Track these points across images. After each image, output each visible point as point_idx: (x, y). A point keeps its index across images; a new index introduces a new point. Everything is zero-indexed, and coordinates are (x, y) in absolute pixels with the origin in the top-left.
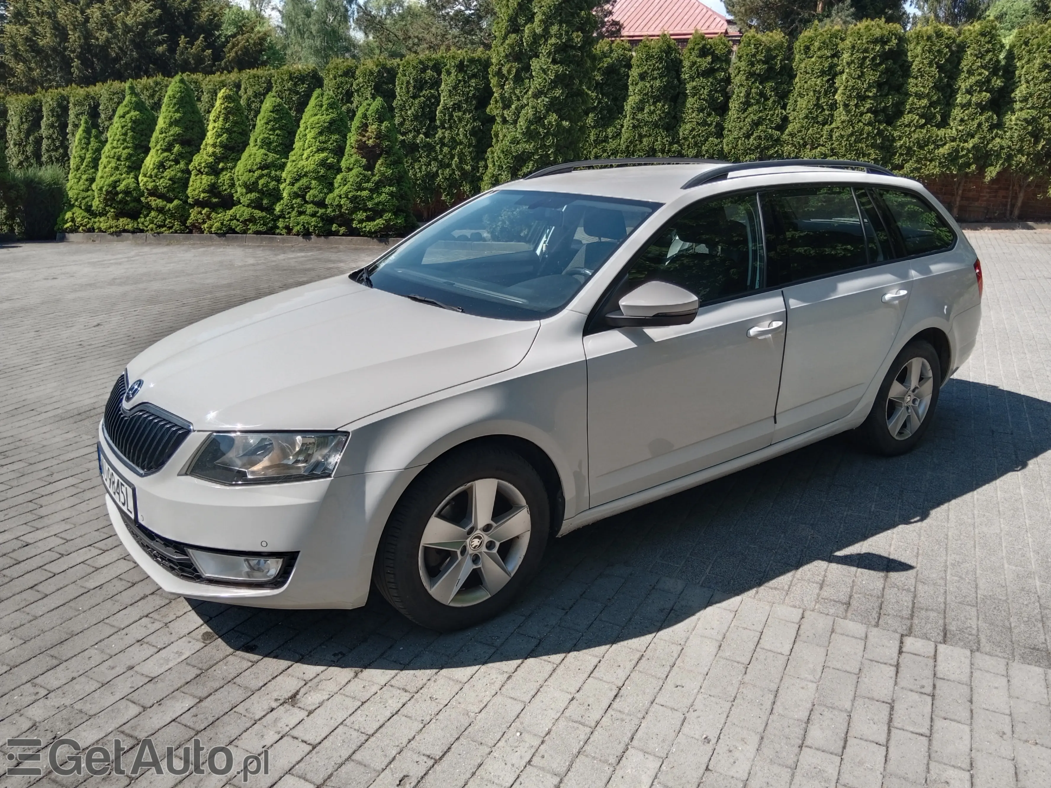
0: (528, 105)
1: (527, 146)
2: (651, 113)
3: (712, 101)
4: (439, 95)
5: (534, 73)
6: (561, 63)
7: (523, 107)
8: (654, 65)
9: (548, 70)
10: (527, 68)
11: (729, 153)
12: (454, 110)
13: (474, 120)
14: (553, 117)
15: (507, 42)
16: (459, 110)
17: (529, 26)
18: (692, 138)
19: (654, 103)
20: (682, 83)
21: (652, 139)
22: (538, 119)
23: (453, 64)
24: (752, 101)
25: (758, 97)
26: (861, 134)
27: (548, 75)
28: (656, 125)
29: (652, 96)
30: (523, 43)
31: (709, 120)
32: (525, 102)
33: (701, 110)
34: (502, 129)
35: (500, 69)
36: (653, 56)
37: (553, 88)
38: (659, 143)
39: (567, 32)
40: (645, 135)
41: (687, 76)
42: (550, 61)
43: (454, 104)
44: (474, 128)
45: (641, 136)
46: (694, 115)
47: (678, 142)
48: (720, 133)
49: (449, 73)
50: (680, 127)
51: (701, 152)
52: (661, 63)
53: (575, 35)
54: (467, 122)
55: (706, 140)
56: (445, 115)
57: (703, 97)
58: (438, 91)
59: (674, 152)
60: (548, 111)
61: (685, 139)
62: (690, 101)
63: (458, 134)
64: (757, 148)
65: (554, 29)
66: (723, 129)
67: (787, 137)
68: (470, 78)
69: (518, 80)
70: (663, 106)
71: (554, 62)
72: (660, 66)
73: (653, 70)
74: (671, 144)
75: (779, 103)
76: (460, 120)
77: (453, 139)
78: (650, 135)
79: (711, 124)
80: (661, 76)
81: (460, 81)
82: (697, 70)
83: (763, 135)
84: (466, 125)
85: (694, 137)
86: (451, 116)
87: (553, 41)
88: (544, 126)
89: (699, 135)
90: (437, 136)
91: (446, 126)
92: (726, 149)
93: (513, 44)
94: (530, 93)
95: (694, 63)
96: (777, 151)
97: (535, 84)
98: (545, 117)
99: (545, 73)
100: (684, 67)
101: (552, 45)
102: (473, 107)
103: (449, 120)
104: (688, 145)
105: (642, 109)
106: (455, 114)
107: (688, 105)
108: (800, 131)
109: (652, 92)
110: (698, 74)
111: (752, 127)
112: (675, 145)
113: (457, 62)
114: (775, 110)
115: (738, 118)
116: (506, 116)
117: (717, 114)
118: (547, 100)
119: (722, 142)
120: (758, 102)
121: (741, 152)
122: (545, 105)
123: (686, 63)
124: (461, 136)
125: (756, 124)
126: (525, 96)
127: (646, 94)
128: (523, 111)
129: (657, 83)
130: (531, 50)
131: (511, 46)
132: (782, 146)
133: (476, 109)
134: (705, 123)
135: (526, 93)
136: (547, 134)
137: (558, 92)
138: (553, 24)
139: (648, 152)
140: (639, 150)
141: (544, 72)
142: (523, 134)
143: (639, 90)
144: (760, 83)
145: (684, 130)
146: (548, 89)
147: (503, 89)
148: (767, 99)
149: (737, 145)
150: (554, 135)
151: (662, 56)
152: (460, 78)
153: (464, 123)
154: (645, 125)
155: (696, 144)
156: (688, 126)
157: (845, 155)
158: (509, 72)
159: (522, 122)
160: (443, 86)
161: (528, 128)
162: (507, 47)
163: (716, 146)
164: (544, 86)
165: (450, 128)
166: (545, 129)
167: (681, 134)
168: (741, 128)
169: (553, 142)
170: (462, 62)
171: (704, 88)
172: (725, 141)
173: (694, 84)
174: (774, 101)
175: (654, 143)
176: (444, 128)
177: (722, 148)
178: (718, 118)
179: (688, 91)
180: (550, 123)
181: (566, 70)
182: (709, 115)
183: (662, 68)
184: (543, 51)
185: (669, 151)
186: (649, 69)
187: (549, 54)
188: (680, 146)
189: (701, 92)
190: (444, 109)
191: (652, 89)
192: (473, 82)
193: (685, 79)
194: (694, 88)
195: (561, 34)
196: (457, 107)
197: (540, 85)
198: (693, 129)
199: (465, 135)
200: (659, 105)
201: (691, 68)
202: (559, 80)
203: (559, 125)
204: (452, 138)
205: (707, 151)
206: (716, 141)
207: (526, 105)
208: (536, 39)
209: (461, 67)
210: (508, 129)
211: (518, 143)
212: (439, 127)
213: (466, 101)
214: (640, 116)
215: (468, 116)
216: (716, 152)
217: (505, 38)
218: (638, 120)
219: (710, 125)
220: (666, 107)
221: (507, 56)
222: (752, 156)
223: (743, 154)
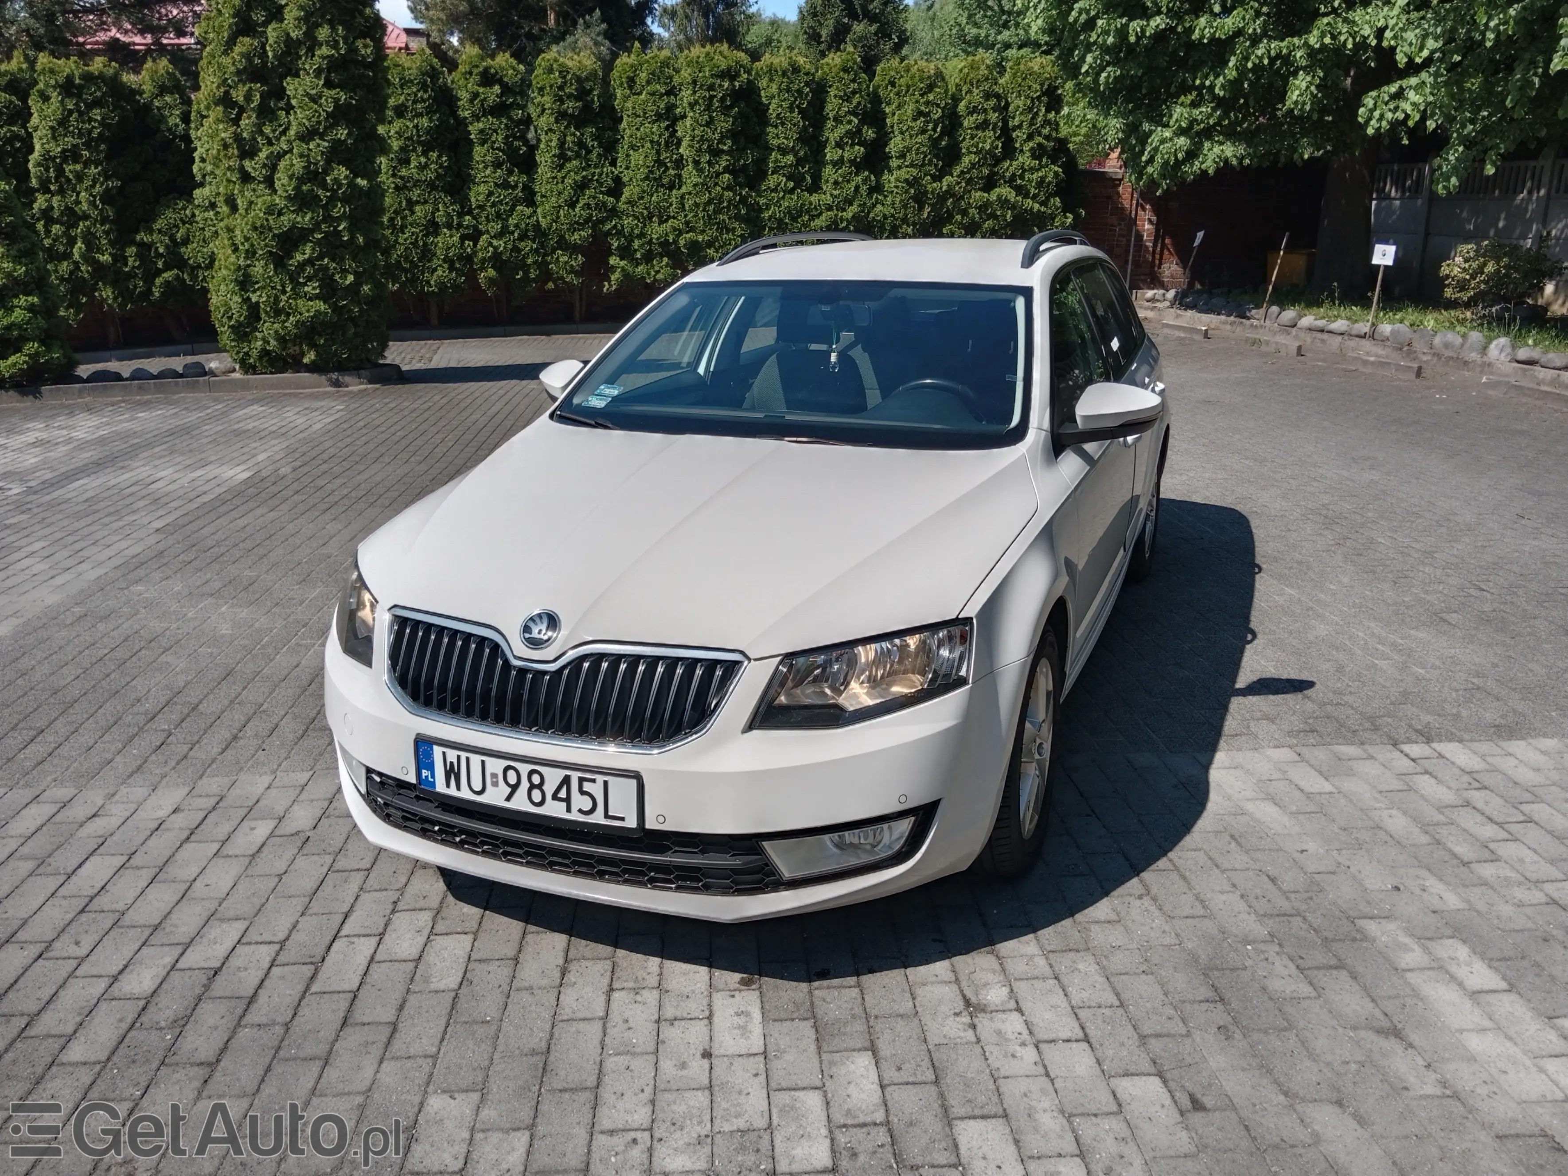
0: (291, 151)
1: (299, 219)
2: (422, 168)
3: (511, 152)
4: (30, 136)
5: (294, 102)
6: (342, 86)
7: (280, 156)
8: (416, 95)
9: (321, 97)
10: (280, 93)
11: (550, 229)
12: (65, 160)
13: (107, 178)
14: (342, 172)
15: (237, 49)
16: (76, 162)
17: (274, 25)
18: (492, 207)
19: (425, 153)
20: (462, 124)
21: (429, 207)
22: (313, 175)
23: (53, 82)
24: (570, 153)
25: (576, 148)
26: (721, 202)
27: (320, 106)
28: (432, 186)
29: (420, 143)
30: (265, 52)
31: (512, 179)
32: (285, 147)
33: (497, 165)
34: (241, 192)
35: (227, 93)
36: (411, 81)
37: (332, 126)
38: (441, 213)
39: (345, 39)
40: (418, 202)
41: (467, 114)
42: (322, 82)
43: (64, 151)
44: (107, 190)
45: (411, 204)
46: (488, 172)
47: (470, 213)
48: (530, 199)
49: (45, 98)
50: (470, 189)
51: (508, 227)
52: (426, 91)
53: (359, 43)
54: (95, 182)
55: (513, 209)
56: (47, 169)
57: (496, 145)
58: (26, 129)
59: (467, 227)
60: (328, 162)
61: (481, 207)
62: (478, 152)
63: (78, 202)
64: (587, 221)
65: (323, 33)
66: (534, 193)
67: (625, 206)
68: (90, 106)
69: (265, 113)
70: (440, 157)
71: (329, 84)
72: (426, 96)
73: (415, 102)
74: (461, 215)
75: (607, 158)
76: (80, 177)
77: (69, 211)
78: (426, 202)
79: (516, 186)
80: (429, 112)
81: (71, 112)
82: (482, 105)
83: (592, 202)
84: (93, 186)
85: (494, 205)
86: (60, 172)
87: (325, 51)
88: (324, 186)
89: (501, 202)
90: (36, 206)
91: (52, 188)
92: (544, 223)
93: (249, 53)
94: (292, 132)
95: (476, 95)
96: (615, 227)
97: (299, 119)
98: (326, 172)
99: (315, 102)
100: (460, 100)
101: (323, 58)
102: (102, 156)
103: (57, 178)
104: (487, 218)
105: (407, 162)
106: (68, 168)
107: (477, 158)
108: (642, 198)
109: (419, 136)
110: (484, 110)
111: (575, 191)
112: (467, 218)
113: (61, 80)
114: (603, 167)
115: (554, 178)
116: (250, 170)
117: (521, 172)
118: (326, 144)
119: (535, 212)
120: (578, 156)
121: (565, 227)
122: (323, 153)
123: (464, 95)
124: (85, 206)
125: (581, 187)
126: (283, 138)
127: (410, 138)
128: (282, 164)
129: (425, 122)
130: (281, 64)
131: (247, 56)
132: (620, 218)
133: (108, 158)
134: (505, 185)
135: (284, 133)
136: (332, 200)
137: (342, 133)
138: (320, 25)
139: (426, 228)
140: (411, 225)
141: (314, 99)
142: (289, 198)
143: (396, 133)
144: (576, 128)
145: (477, 194)
146: (326, 128)
147: (239, 126)
148: (589, 152)
149: (558, 217)
150: (345, 200)
151: (426, 81)
152: (70, 107)
153: (87, 183)
154: (415, 186)
155: (498, 215)
156: (483, 188)
157: (704, 231)
158: (248, 97)
159: (282, 179)
160: (35, 120)
161: (297, 188)
162: (238, 58)
163: (529, 218)
164: (319, 123)
165: (61, 191)
166: (328, 191)
167: (473, 200)
168: (560, 193)
169: (345, 212)
170: (69, 79)
171: (495, 131)
172: (539, 210)
173: (481, 125)
174: (599, 154)
175: (433, 213)
176: (47, 191)
177: (537, 221)
178: (525, 178)
179: (472, 136)
180: (336, 181)
181: (351, 98)
182: (510, 172)
183: (428, 99)
184: (307, 67)
185: (460, 225)
186: (407, 100)
187: (318, 73)
188: (474, 218)
189: (493, 139)
190: (45, 159)
191: (418, 131)
192: (97, 114)
193: (466, 118)
194: (482, 131)
195: (337, 42)
196: (71, 155)
197: (309, 120)
198: (491, 194)
199: (93, 204)
200: (434, 155)
201: (471, 101)
202: (339, 115)
203: (352, 185)
204: (67, 208)
205: (517, 226)
206: (528, 211)
207: (286, 153)
208: (290, 46)
209: (68, 88)
210: (254, 190)
211: (280, 214)
212: (38, 190)
213: (87, 145)
214: (404, 172)
215: (93, 170)
216: (530, 227)
217: (231, 43)
218: (402, 178)
219: (514, 187)
220: (444, 159)
221: (239, 72)
222: (582, 233)
223: (568, 230)
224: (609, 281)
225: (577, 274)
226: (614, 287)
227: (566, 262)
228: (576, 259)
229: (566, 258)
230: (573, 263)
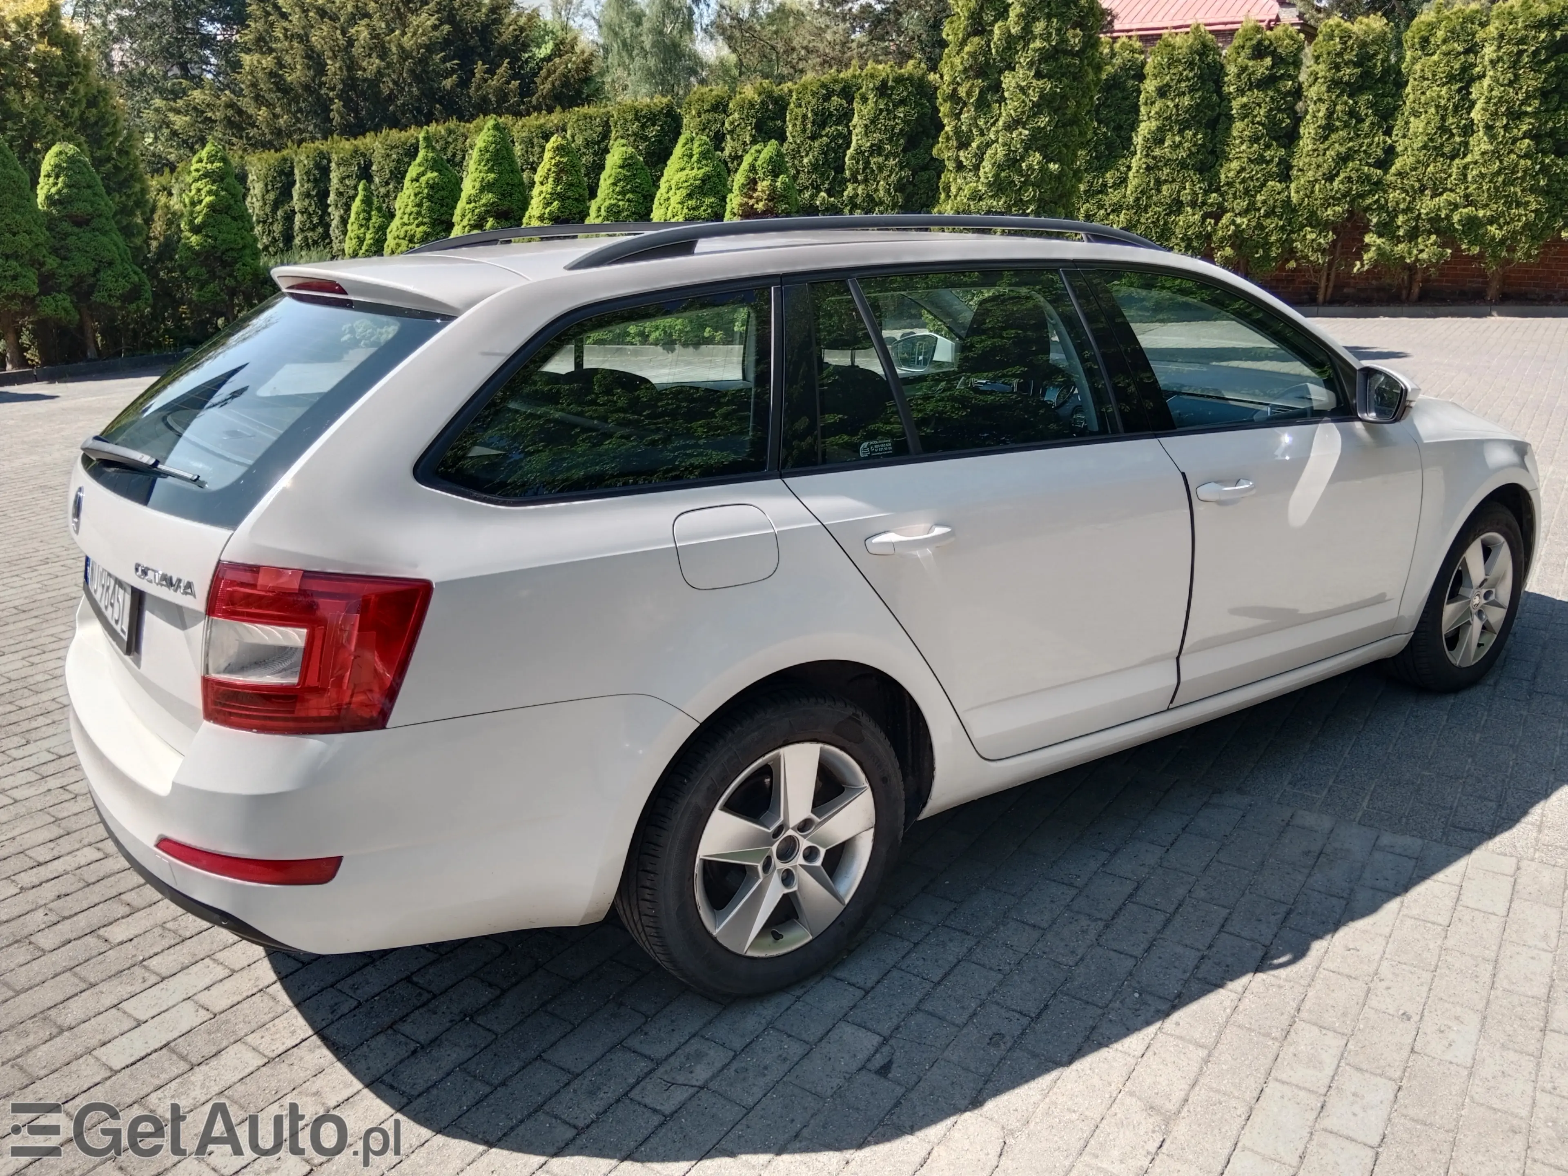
0: (997, 141)
1: (995, 203)
2: (1176, 147)
3: (1272, 125)
4: (850, 133)
5: (1006, 94)
6: (1049, 77)
7: (988, 145)
8: (1181, 74)
9: (1029, 88)
10: (997, 87)
11: (1300, 205)
12: (871, 154)
13: (901, 169)
14: (1035, 158)
15: (967, 49)
16: (880, 155)
17: (1000, 23)
18: (1240, 183)
19: (1181, 132)
20: (1225, 99)
21: (1176, 186)
22: (1012, 162)
23: (871, 85)
24: (1337, 124)
25: (1346, 118)
26: (1514, 172)
27: (1028, 96)
28: (1183, 165)
29: (1177, 121)
30: (990, 50)
31: (1268, 154)
32: (993, 137)
33: (1255, 139)
34: (955, 179)
35: (955, 90)
36: (1180, 61)
37: (1035, 115)
38: (1187, 191)
39: (1058, 30)
40: (1166, 181)
41: (1232, 89)
42: (1032, 74)
43: (872, 145)
44: (901, 179)
45: (1159, 183)
46: (1244, 147)
47: (1218, 190)
48: (1285, 176)
49: (865, 100)
50: (1221, 166)
51: (1254, 203)
52: (1192, 70)
53: (1070, 33)
54: (891, 172)
55: (1263, 185)
56: (858, 163)
57: (1258, 119)
58: (848, 127)
59: (1212, 205)
60: (1026, 149)
61: (1230, 184)
62: (1238, 126)
63: (876, 190)
64: (1344, 196)
65: (1039, 27)
66: (1290, 167)
67: (1393, 178)
68: (896, 106)
69: (982, 105)
70: (1195, 135)
71: (1038, 75)
72: (1191, 75)
73: (1179, 81)
74: (1206, 192)
75: (1381, 127)
76: (881, 168)
77: (869, 198)
78: (1174, 181)
79: (1271, 161)
80: (1192, 90)
81: (881, 111)
82: (1249, 79)
83: (1354, 175)
84: (889, 176)
85: (1243, 181)
86: (867, 163)
87: (1038, 44)
88: (1020, 172)
89: (1251, 178)
90: (845, 193)
91: (859, 177)
92: (1295, 198)
93: (975, 52)
94: (1000, 123)
95: (1244, 69)
96: (1377, 201)
97: (1009, 109)
98: (1022, 159)
99: (1024, 94)
100: (1227, 75)
101: (1035, 50)
102: (900, 149)
103: (864, 169)
104: (1234, 194)
105: (1162, 141)
106: (873, 160)
107: (1235, 133)
108: (1415, 169)
109: (1178, 115)
110: (1251, 84)
111: (1337, 164)
112: (1214, 195)
113: (878, 83)
114: (1374, 136)
115: (1314, 150)
116: (963, 159)
117: (1279, 146)
118: (1027, 132)
119: (1288, 187)
120: (1346, 125)
121: (1318, 202)
122: (1022, 141)
123: (1232, 69)
124: (882, 193)
125: (1343, 159)
126: (993, 129)
127: (1169, 118)
128: (989, 152)
129: (1186, 101)
130: (1003, 60)
131: (973, 55)
132: (1385, 192)
133: (904, 151)
134: (1261, 160)
135: (993, 124)
136: (1025, 184)
137: (1043, 121)
138: (1038, 19)
139: (1170, 206)
140: (1155, 204)
141: (1023, 90)
142: (989, 185)
143: (1156, 113)
144: (1349, 97)
145: (1228, 171)
146: (1028, 117)
147: (959, 120)
148: (1360, 121)
149: (1312, 192)
150: (1036, 185)
151: (1194, 60)
152: (882, 107)
153: (886, 173)
154: (1166, 165)
155: (1247, 192)
156: (1235, 165)
157: (1487, 205)
158: (969, 94)
159: (987, 166)
160: (855, 119)
161: (997, 176)
162: (966, 57)
163: (1279, 193)
164: (1023, 113)
165: (866, 180)
166: (1022, 176)
167: (1223, 176)
168: (1319, 166)
169: (1034, 196)
170: (884, 83)
171: (1259, 105)
172: (1293, 186)
173: (1245, 100)
174: (1372, 124)
175: (1179, 192)
176: (856, 181)
177: (1289, 197)
178: (1282, 152)
179: (1234, 111)
180: (1030, 167)
181: (1056, 86)
182: (1268, 146)
183: (1193, 78)
184: (1022, 60)
185: (1204, 203)
186: (1172, 80)
187: (1031, 64)
188: (1222, 195)
189: (1255, 113)
190: (858, 154)
191: (1178, 110)
192: (900, 112)
193: (1230, 93)
194: (1244, 106)
195: (1050, 34)
196: (877, 149)
197: (1015, 111)
198: (1243, 169)
199: (888, 191)
200: (1189, 134)
201: (1239, 76)
202: (1045, 103)
203: (1043, 169)
204: (868, 196)
205: (1264, 202)
206: (1279, 186)
207: (993, 142)
208: (1011, 43)
209: (883, 90)
210: (965, 178)
211: (981, 199)
212: (849, 181)
213: (890, 140)
214: (1157, 152)
215: (892, 162)
216: (1278, 204)
217: (963, 43)
218: (1154, 158)
219: (1268, 163)
220: (1200, 136)
221: (965, 70)
222: (1337, 208)
223: (1322, 205)
224: (1362, 261)
225: (1324, 252)
226: (1366, 267)
227: (1313, 240)
228: (1325, 236)
229: (1314, 236)
230: (1322, 241)
